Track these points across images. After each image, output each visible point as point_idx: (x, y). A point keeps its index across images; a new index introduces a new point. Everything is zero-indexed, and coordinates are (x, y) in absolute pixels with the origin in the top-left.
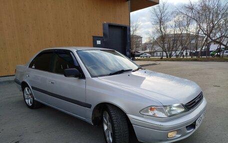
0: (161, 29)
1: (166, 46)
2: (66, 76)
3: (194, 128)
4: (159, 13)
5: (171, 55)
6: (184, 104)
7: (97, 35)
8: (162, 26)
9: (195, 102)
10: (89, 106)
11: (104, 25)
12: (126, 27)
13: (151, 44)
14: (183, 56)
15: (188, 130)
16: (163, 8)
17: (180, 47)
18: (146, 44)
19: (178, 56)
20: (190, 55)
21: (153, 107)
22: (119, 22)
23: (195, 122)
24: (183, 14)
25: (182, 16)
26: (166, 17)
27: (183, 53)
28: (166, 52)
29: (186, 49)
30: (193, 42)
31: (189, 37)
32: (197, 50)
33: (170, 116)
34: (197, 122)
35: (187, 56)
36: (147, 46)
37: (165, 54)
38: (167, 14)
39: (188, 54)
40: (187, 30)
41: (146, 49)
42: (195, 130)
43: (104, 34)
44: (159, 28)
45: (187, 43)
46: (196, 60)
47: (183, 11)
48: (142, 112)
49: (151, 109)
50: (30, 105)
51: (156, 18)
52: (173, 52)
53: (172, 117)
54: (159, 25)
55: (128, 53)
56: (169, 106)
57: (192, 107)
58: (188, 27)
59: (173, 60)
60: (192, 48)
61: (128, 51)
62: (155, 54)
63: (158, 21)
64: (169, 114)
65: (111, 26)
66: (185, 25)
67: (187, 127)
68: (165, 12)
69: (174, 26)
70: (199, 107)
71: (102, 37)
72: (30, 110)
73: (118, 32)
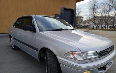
0: (94, 13)
1: (96, 22)
2: (24, 30)
3: (105, 70)
4: (93, 4)
5: (98, 27)
6: (98, 51)
7: (57, 14)
8: (94, 11)
9: (107, 51)
10: (37, 49)
11: (61, 8)
12: (74, 10)
13: (88, 21)
14: (106, 28)
15: (100, 71)
16: (96, 1)
17: (104, 23)
18: (85, 21)
19: (103, 28)
20: (110, 28)
21: (74, 52)
22: (69, 7)
23: (106, 65)
24: (107, 4)
25: (107, 5)
26: (97, 6)
27: (105, 26)
28: (96, 25)
29: (108, 24)
30: (112, 20)
31: (110, 17)
32: (114, 25)
33: (85, 60)
34: (107, 65)
35: (107, 28)
36: (86, 22)
37: (95, 26)
38: (98, 4)
39: (109, 27)
40: (109, 14)
41: (85, 24)
42: (105, 71)
43: (61, 13)
44: (93, 12)
45: (109, 20)
46: (113, 30)
47: (107, 3)
48: (66, 55)
49: (72, 54)
50: (13, 47)
51: (91, 6)
52: (100, 26)
53: (87, 60)
54: (93, 10)
55: (74, 24)
56: (86, 52)
57: (105, 55)
58: (110, 11)
59: (99, 30)
60: (111, 24)
61: (74, 23)
62: (90, 27)
63: (93, 8)
64: (85, 58)
65: (65, 9)
66: (108, 10)
67: (99, 69)
68: (97, 3)
69: (101, 11)
70: (110, 55)
71: (60, 15)
72: (13, 50)
73: (69, 13)
